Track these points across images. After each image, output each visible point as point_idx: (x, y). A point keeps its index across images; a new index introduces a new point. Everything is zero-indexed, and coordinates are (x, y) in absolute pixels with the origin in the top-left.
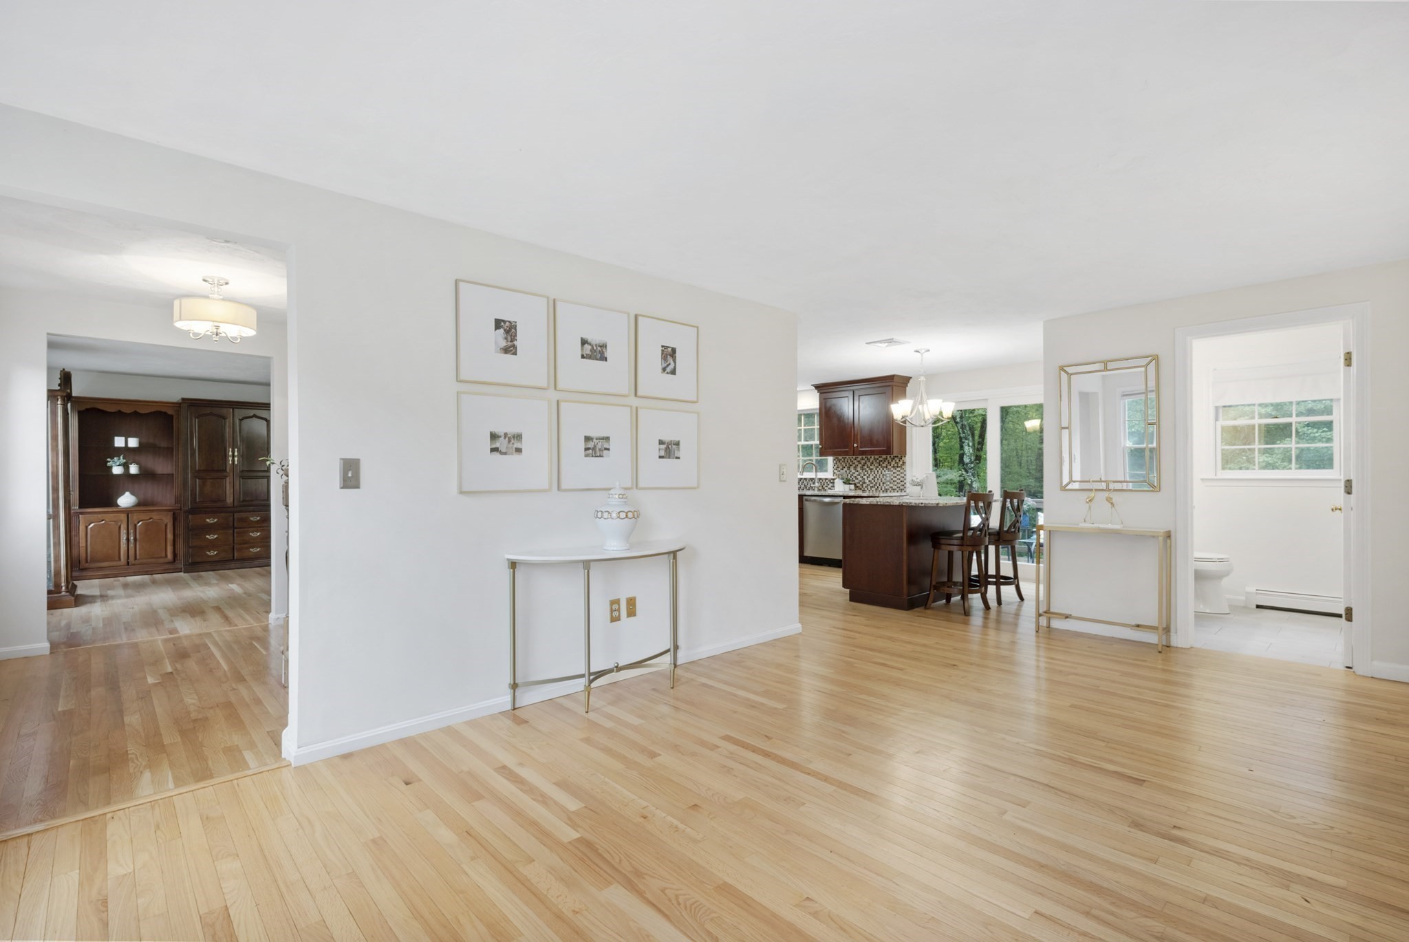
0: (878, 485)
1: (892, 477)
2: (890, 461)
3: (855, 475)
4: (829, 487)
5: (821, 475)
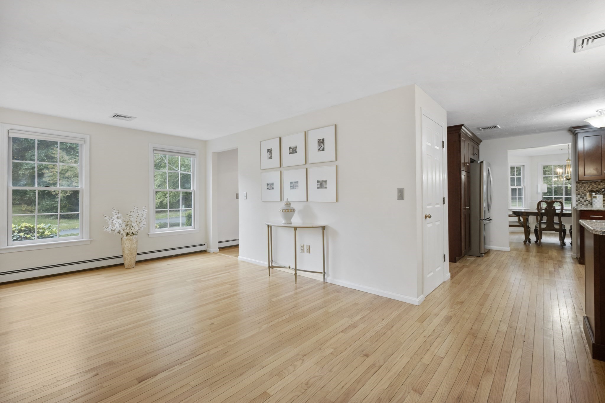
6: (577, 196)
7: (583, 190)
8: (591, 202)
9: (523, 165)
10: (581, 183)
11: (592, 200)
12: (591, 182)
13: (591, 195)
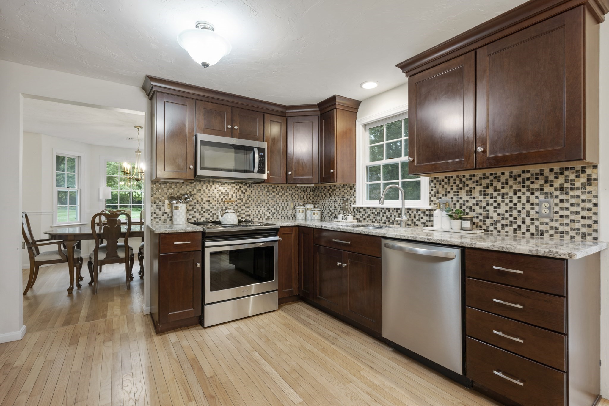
0: (519, 222)
1: (557, 209)
2: (551, 177)
3: (469, 204)
4: (422, 220)
5: (411, 204)
6: (152, 206)
7: (161, 196)
8: (170, 215)
9: (79, 157)
10: (157, 184)
11: (172, 212)
12: (171, 183)
13: (171, 204)
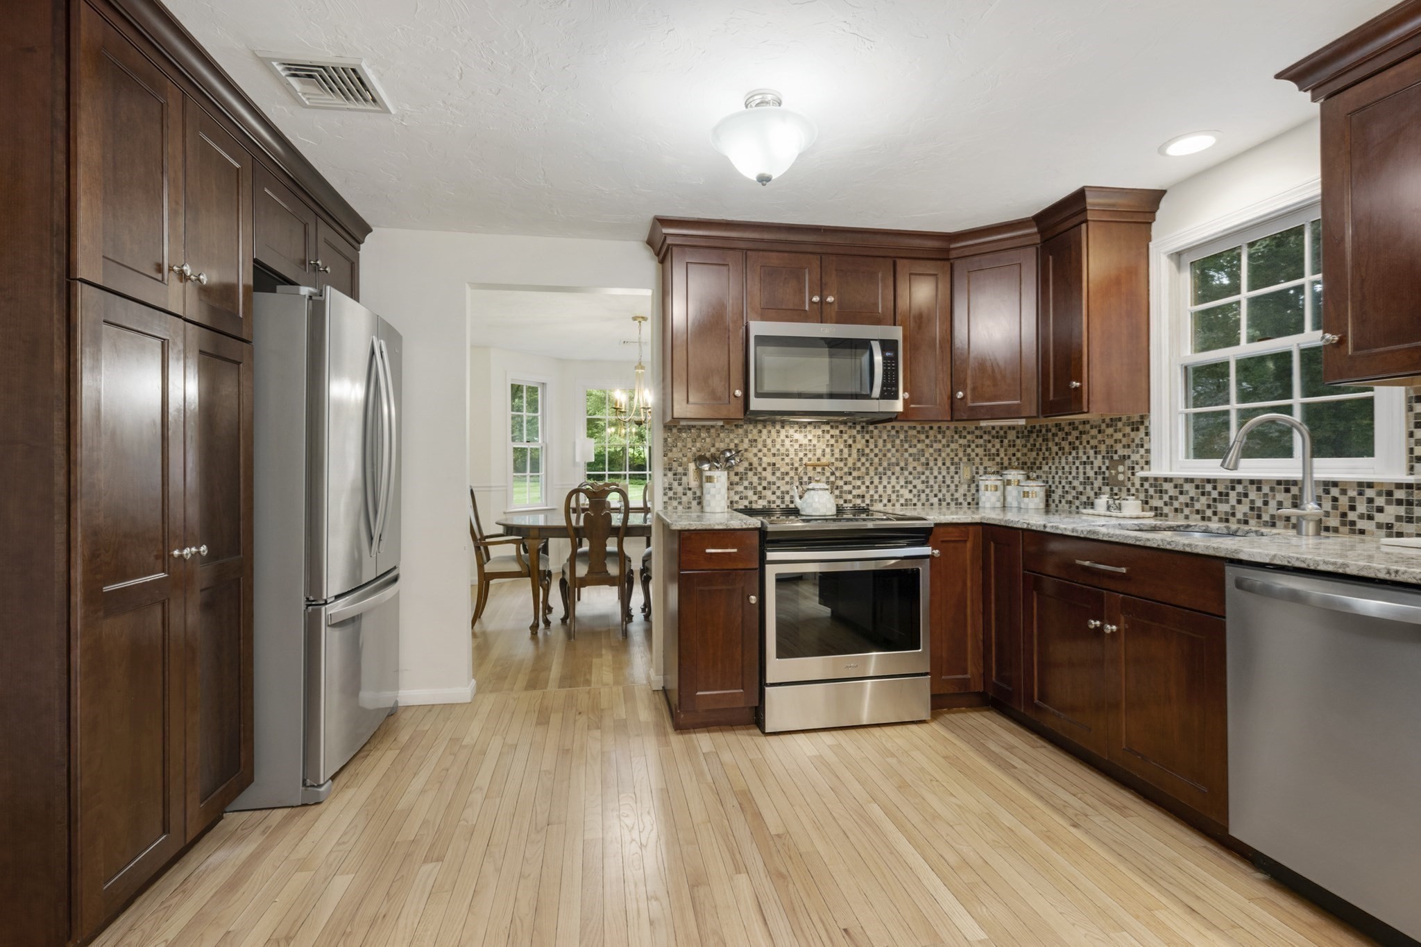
4: (1380, 518)
5: (1337, 469)
6: (665, 475)
7: (681, 455)
8: (698, 494)
9: (543, 383)
10: (674, 431)
11: (701, 487)
12: (700, 429)
13: (699, 472)
